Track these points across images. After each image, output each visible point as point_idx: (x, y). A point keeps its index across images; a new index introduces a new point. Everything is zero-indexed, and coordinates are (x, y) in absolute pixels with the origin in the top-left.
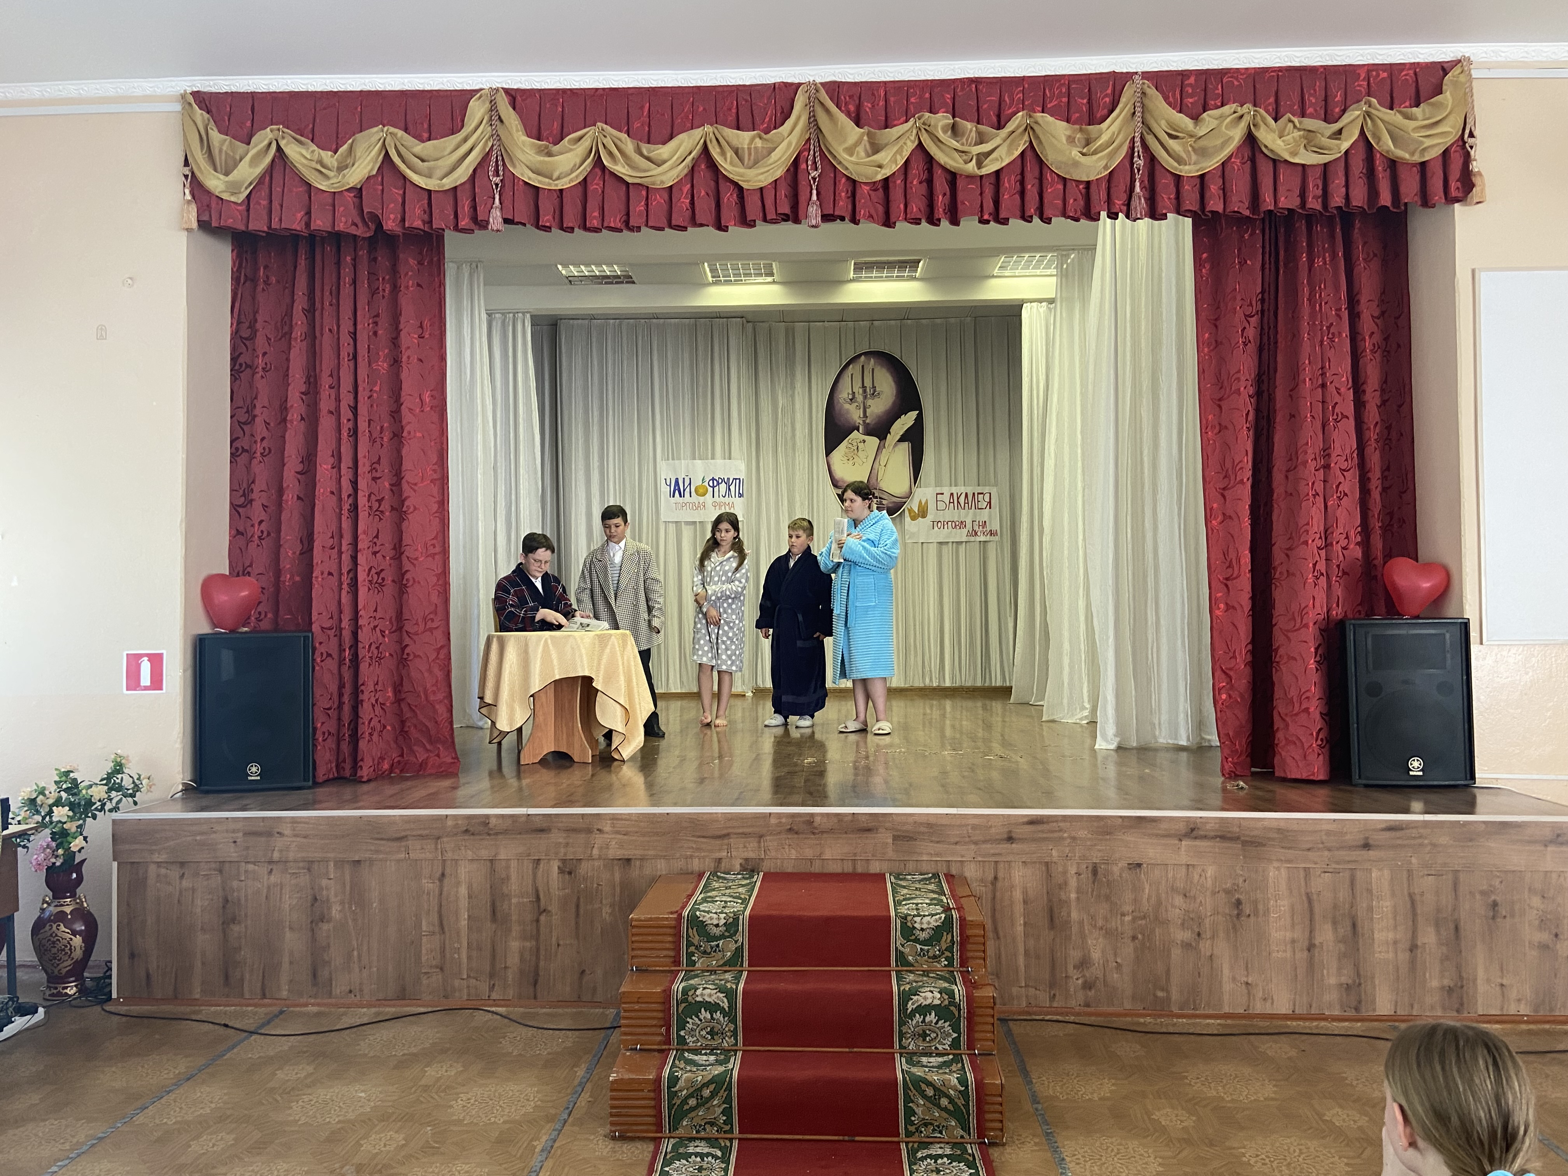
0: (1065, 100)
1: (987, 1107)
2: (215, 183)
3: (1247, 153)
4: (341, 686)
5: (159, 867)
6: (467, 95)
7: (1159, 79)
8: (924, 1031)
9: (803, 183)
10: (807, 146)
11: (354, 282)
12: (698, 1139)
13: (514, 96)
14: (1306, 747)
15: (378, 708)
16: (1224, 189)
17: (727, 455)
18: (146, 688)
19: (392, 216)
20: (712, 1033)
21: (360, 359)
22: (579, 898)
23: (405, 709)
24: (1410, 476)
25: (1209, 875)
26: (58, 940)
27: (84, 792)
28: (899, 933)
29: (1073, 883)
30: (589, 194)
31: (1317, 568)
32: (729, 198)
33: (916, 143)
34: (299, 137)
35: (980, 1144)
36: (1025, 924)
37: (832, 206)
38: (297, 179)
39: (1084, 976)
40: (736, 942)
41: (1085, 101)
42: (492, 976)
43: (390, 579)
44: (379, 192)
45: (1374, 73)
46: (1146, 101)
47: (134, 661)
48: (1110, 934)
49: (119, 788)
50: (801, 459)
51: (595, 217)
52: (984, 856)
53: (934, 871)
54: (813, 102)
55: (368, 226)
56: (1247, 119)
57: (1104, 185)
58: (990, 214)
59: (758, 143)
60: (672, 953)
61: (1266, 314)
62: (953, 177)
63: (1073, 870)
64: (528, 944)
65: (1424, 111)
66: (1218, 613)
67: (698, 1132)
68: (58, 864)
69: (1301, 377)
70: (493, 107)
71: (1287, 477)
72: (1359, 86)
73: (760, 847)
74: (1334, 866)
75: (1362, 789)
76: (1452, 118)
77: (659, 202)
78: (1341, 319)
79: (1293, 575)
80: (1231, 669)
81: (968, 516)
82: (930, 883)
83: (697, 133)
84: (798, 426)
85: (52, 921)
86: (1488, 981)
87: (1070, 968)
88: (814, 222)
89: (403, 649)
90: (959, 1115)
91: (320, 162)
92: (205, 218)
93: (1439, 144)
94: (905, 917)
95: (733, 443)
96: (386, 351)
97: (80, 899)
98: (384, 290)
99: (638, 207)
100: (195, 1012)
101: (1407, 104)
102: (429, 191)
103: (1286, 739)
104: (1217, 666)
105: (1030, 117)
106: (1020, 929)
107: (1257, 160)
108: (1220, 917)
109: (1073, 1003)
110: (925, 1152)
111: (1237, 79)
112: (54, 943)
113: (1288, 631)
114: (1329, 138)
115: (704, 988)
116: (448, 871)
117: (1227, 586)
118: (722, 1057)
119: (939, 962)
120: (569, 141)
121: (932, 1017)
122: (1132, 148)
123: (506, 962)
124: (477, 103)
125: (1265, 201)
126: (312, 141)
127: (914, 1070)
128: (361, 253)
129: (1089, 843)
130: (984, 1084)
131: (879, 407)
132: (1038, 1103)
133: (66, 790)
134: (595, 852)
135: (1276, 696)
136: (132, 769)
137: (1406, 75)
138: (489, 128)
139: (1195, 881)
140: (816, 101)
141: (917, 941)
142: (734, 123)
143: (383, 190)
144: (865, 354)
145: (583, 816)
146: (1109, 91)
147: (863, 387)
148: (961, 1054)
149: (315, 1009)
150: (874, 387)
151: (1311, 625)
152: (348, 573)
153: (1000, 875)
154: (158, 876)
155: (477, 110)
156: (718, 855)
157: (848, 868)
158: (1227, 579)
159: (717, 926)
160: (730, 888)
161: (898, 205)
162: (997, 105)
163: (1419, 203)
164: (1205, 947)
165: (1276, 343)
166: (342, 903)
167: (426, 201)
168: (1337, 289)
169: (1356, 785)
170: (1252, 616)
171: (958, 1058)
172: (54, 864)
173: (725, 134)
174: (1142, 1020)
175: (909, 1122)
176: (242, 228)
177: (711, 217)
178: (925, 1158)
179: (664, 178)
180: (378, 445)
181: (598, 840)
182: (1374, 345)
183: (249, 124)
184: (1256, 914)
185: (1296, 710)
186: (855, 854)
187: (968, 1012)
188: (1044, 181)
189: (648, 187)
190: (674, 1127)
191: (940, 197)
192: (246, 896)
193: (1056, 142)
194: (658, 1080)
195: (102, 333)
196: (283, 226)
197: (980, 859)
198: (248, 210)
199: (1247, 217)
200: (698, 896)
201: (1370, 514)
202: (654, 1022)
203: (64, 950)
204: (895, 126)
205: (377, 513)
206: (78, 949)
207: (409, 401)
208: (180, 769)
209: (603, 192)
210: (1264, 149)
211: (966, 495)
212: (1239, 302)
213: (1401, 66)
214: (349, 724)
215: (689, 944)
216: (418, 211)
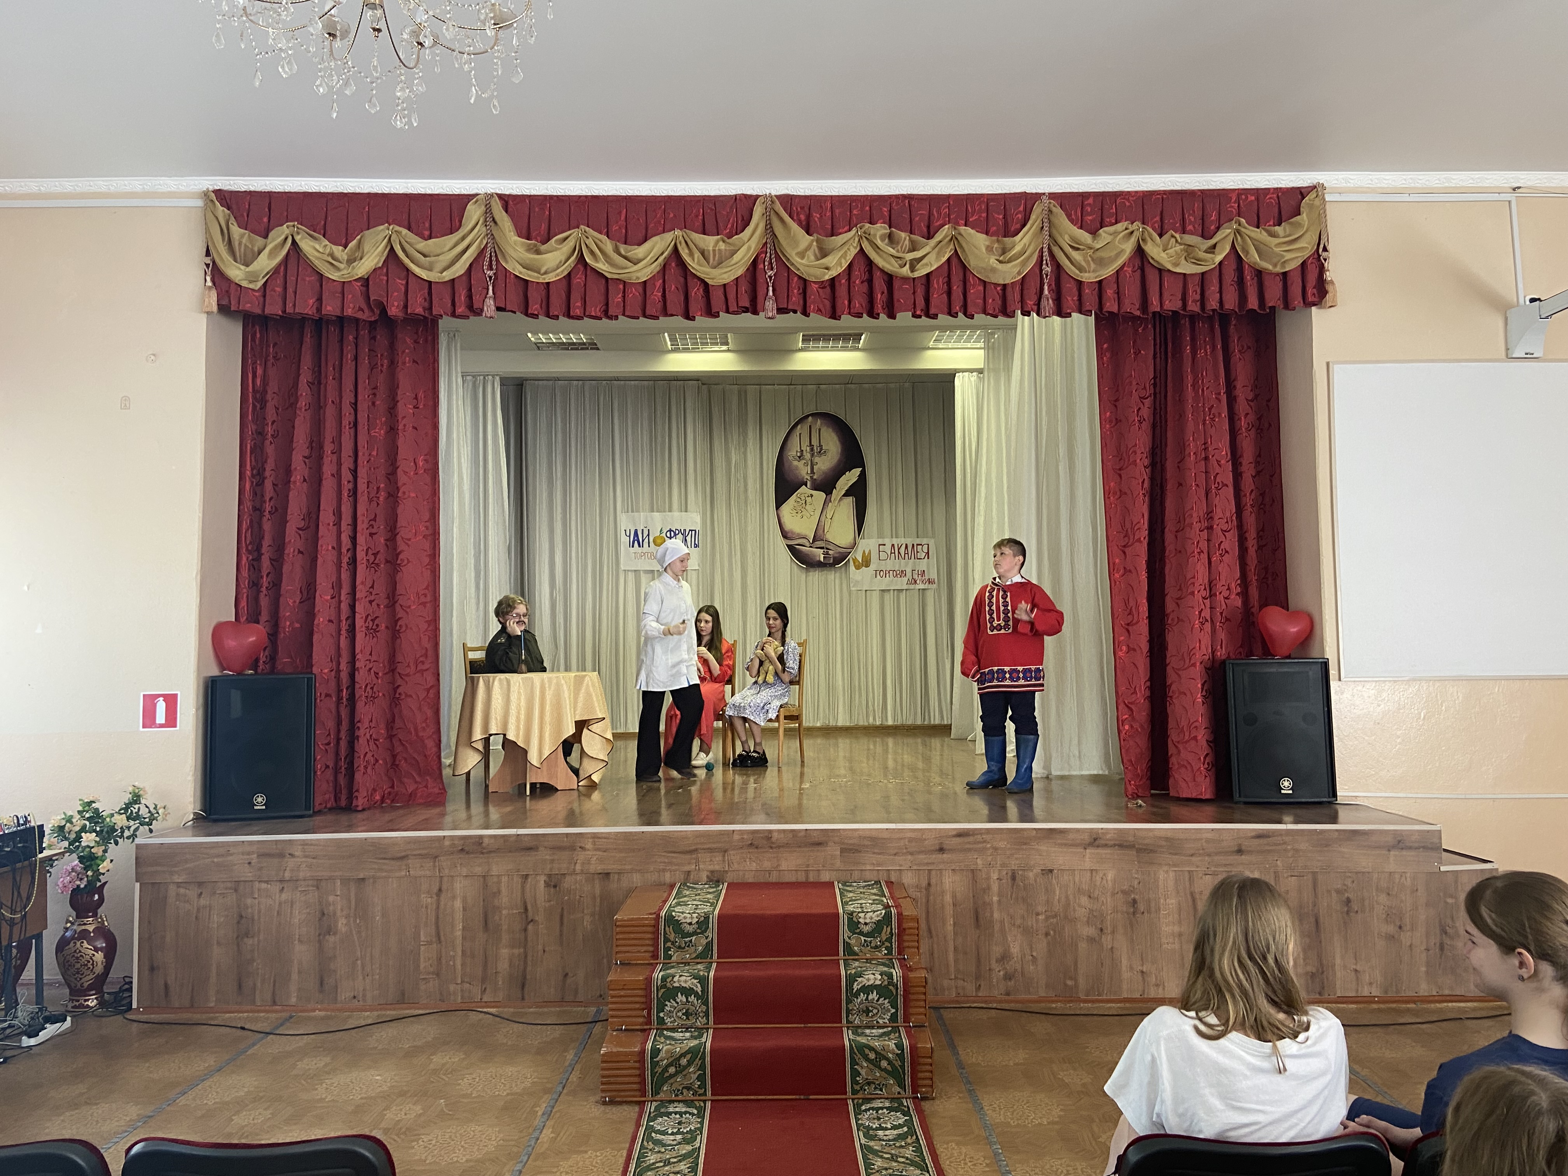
0: (984, 215)
1: (919, 1068)
2: (236, 272)
3: (1137, 262)
4: (339, 723)
5: (178, 887)
6: (465, 199)
7: (1063, 199)
8: (867, 1008)
9: (760, 280)
10: (764, 249)
11: (356, 358)
12: (676, 1101)
13: (507, 201)
14: (1195, 770)
15: (371, 743)
16: (1118, 293)
17: (683, 509)
18: (161, 726)
19: (396, 304)
20: (687, 1014)
21: (360, 427)
22: (563, 908)
23: (396, 743)
24: (1281, 535)
25: (1109, 878)
26: (81, 956)
27: (108, 819)
28: (846, 927)
29: (995, 887)
30: (573, 287)
31: (1202, 615)
32: (696, 292)
33: (858, 249)
34: (312, 233)
35: (914, 1098)
36: (955, 924)
37: (786, 300)
38: (310, 270)
39: (1005, 969)
40: (707, 938)
41: (1001, 217)
42: (484, 980)
43: (383, 625)
44: (384, 282)
45: (1243, 197)
46: (1052, 218)
47: (150, 701)
48: (1027, 931)
49: (137, 817)
50: (753, 512)
51: (578, 307)
52: (919, 865)
53: (876, 879)
54: (769, 211)
55: (372, 311)
56: (1136, 235)
57: (1018, 288)
58: (922, 310)
59: (722, 246)
60: (651, 949)
61: (1158, 395)
62: (890, 278)
63: (995, 876)
64: (516, 951)
65: (1285, 230)
66: (1121, 654)
67: (676, 1095)
68: (82, 886)
69: (1187, 453)
70: (488, 211)
71: (1176, 537)
72: (1232, 207)
73: (724, 861)
74: (1213, 869)
75: (1242, 806)
76: (1308, 236)
77: (634, 295)
78: (1220, 401)
79: (1182, 621)
80: (1131, 703)
81: (908, 565)
82: (873, 889)
83: (668, 237)
84: (750, 482)
85: (76, 939)
86: (1345, 967)
87: (993, 962)
88: (770, 315)
89: (395, 689)
90: (896, 1074)
91: (332, 255)
92: (224, 302)
93: (1297, 257)
94: (852, 913)
95: (689, 497)
96: (384, 419)
97: (102, 919)
98: (382, 365)
99: (616, 299)
100: (212, 1019)
101: (1271, 223)
102: (430, 283)
103: (1179, 764)
104: (1120, 701)
105: (955, 229)
106: (950, 928)
107: (1146, 269)
108: (1119, 914)
109: (996, 993)
110: (868, 1106)
111: (1128, 200)
112: (77, 958)
113: (1179, 670)
114: (1206, 252)
115: (681, 976)
116: (444, 887)
117: (1128, 631)
118: (696, 1033)
119: (880, 951)
120: (556, 241)
121: (874, 996)
122: (1041, 257)
123: (496, 968)
124: (474, 207)
125: (1152, 304)
126: (324, 236)
127: (858, 1039)
128: (362, 333)
129: (1008, 852)
130: (917, 1048)
131: (825, 464)
132: (963, 1069)
133: (88, 819)
134: (578, 867)
135: (1170, 726)
136: (148, 800)
137: (1270, 198)
138: (484, 229)
139: (1098, 883)
140: (772, 212)
141: (861, 933)
142: (701, 229)
143: (387, 281)
144: (812, 415)
145: (567, 835)
146: (1021, 208)
147: (811, 445)
148: (898, 1027)
149: (322, 1013)
150: (821, 446)
151: (1198, 664)
152: (347, 619)
153: (933, 881)
154: (178, 894)
155: (474, 213)
156: (687, 868)
157: (802, 878)
158: (1128, 624)
159: (690, 924)
160: (699, 894)
161: (843, 301)
162: (927, 218)
163: (1282, 306)
164: (1107, 941)
165: (1166, 421)
166: (347, 917)
167: (426, 291)
168: (1217, 378)
169: (1236, 803)
170: (1150, 656)
171: (896, 1030)
172: (78, 886)
173: (692, 237)
174: (1054, 1005)
175: (854, 1082)
176: (258, 311)
177: (681, 308)
178: (869, 1110)
179: (639, 274)
180: (374, 504)
181: (581, 856)
182: (1248, 424)
183: (266, 220)
184: (1149, 912)
185: (1187, 738)
186: (808, 866)
187: (904, 990)
188: (968, 284)
189: (625, 282)
190: (656, 1091)
191: (879, 296)
192: (259, 912)
193: (976, 251)
194: (643, 1052)
195: (125, 405)
196: (297, 311)
197: (915, 867)
198: (264, 296)
199: (1140, 317)
200: (672, 901)
201: (1248, 568)
202: (637, 1006)
203: (87, 965)
204: (840, 234)
205: (372, 565)
206: (100, 964)
207: (405, 465)
208: (192, 799)
209: (585, 285)
210: (1151, 261)
211: (906, 547)
212: (1134, 387)
213: (1267, 191)
214: (345, 758)
215: (666, 940)
216: (420, 300)
